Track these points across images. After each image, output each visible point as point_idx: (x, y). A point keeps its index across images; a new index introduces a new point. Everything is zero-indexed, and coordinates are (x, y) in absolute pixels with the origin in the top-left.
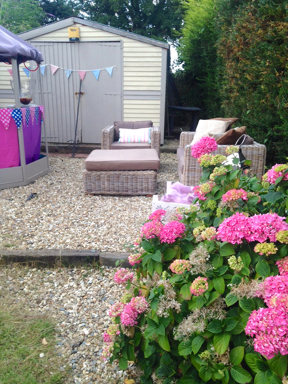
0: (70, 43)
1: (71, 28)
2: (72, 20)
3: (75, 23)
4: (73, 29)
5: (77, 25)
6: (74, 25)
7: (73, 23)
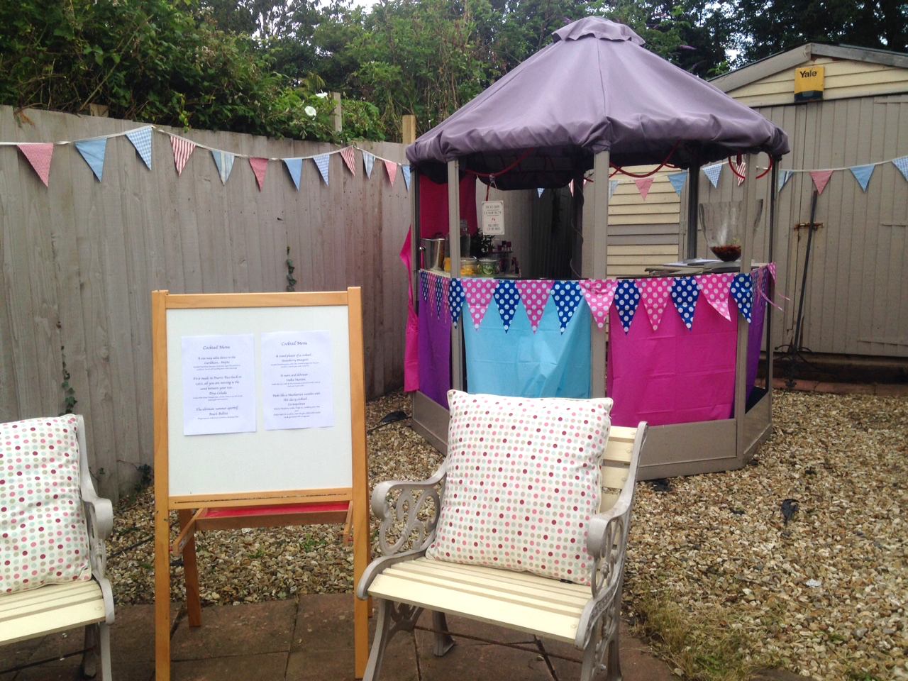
0: (794, 107)
1: (803, 69)
2: (805, 52)
3: (814, 57)
4: (808, 71)
5: (818, 61)
6: (811, 63)
7: (807, 58)
